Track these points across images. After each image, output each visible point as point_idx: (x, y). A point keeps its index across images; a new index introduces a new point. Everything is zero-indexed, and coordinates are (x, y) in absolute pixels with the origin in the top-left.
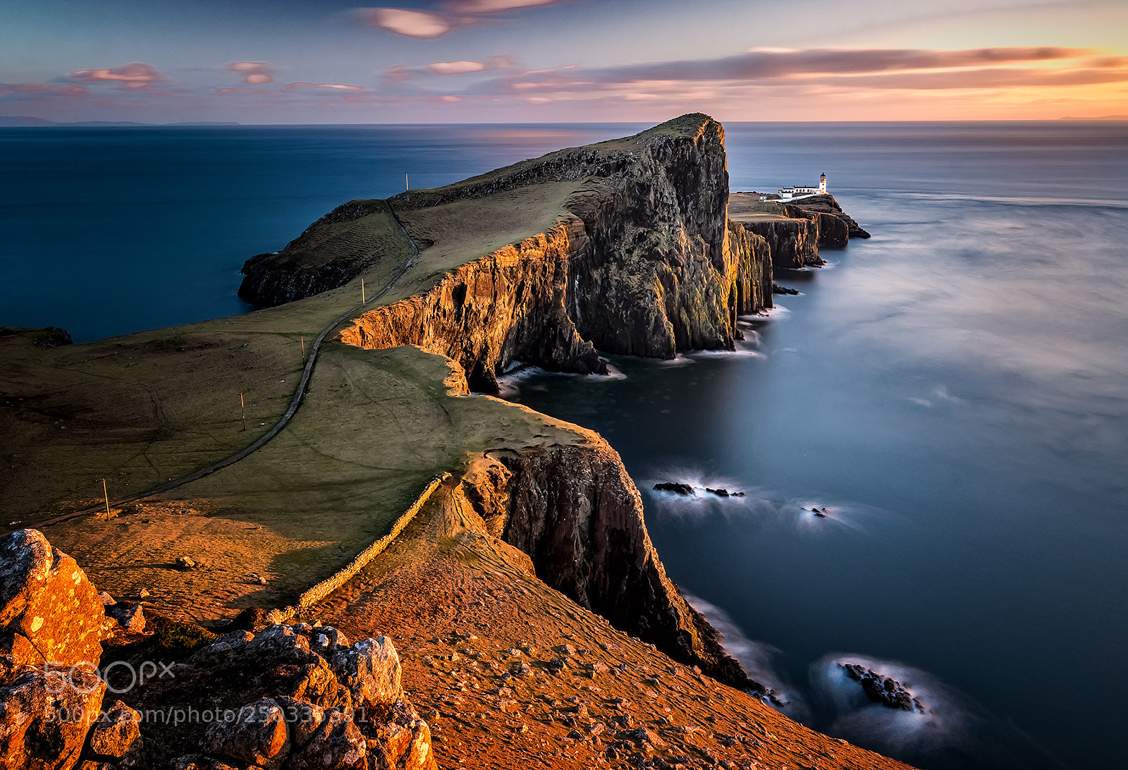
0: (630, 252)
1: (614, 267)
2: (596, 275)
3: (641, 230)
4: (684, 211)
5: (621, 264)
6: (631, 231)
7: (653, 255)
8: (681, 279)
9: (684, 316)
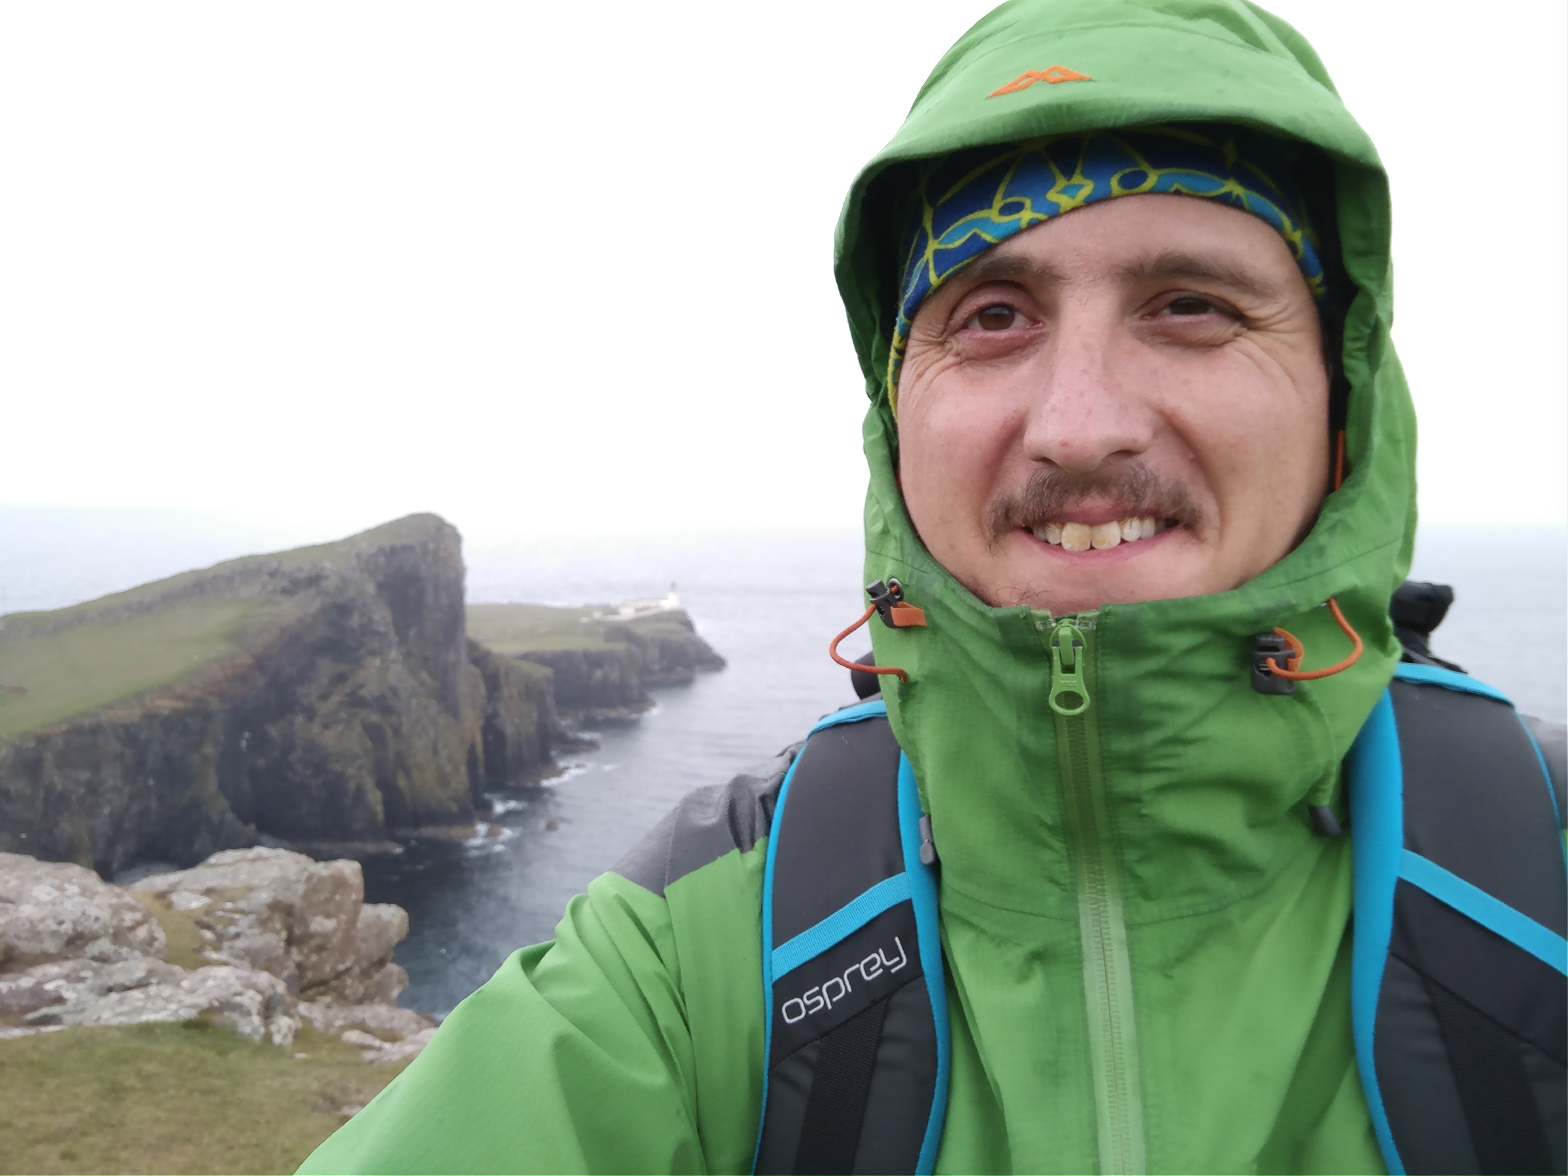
0: (324, 697)
1: (299, 719)
2: (273, 731)
3: (342, 667)
4: (403, 641)
5: (310, 714)
6: (326, 668)
7: (356, 701)
8: (397, 731)
9: (402, 782)
